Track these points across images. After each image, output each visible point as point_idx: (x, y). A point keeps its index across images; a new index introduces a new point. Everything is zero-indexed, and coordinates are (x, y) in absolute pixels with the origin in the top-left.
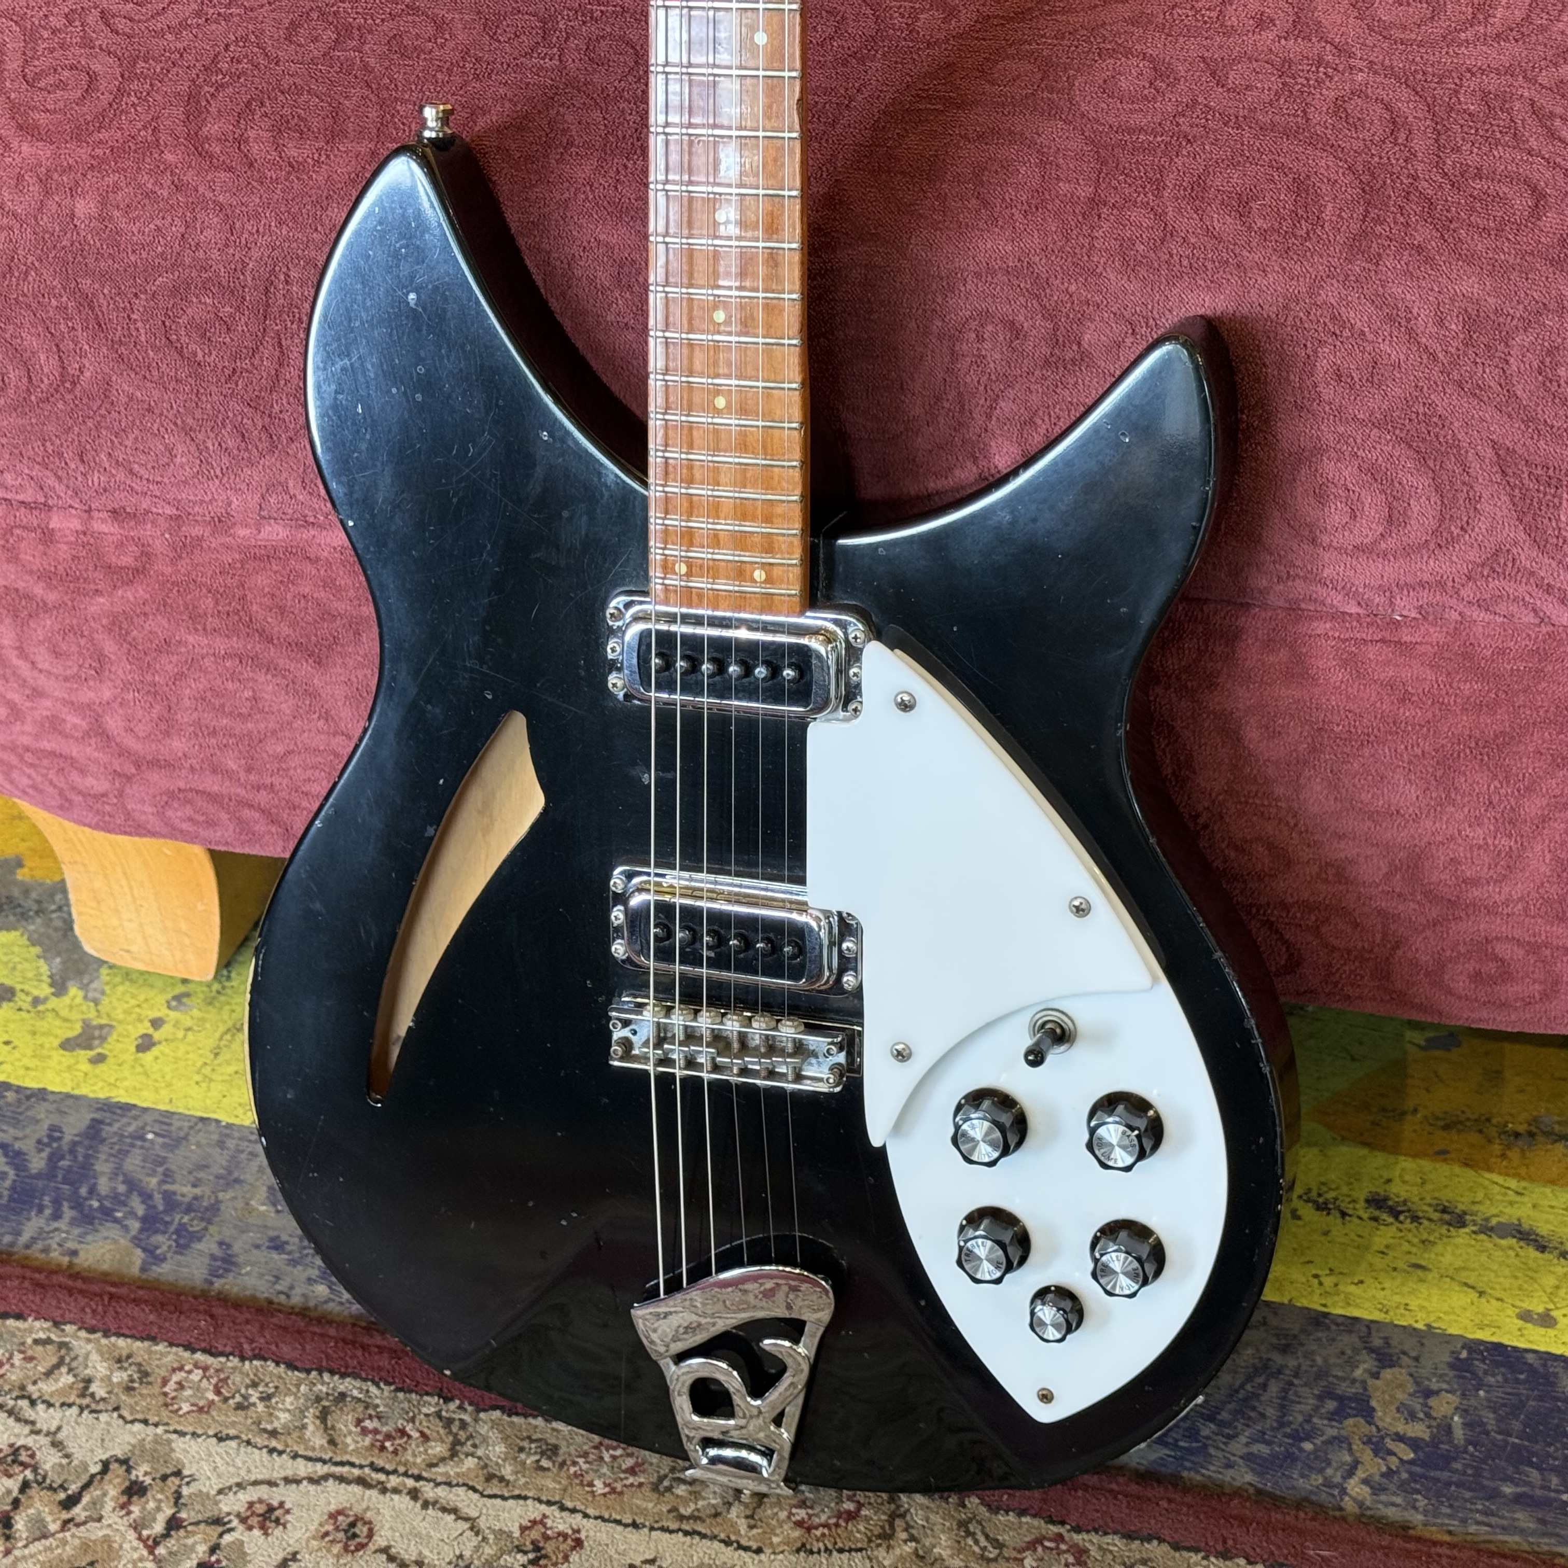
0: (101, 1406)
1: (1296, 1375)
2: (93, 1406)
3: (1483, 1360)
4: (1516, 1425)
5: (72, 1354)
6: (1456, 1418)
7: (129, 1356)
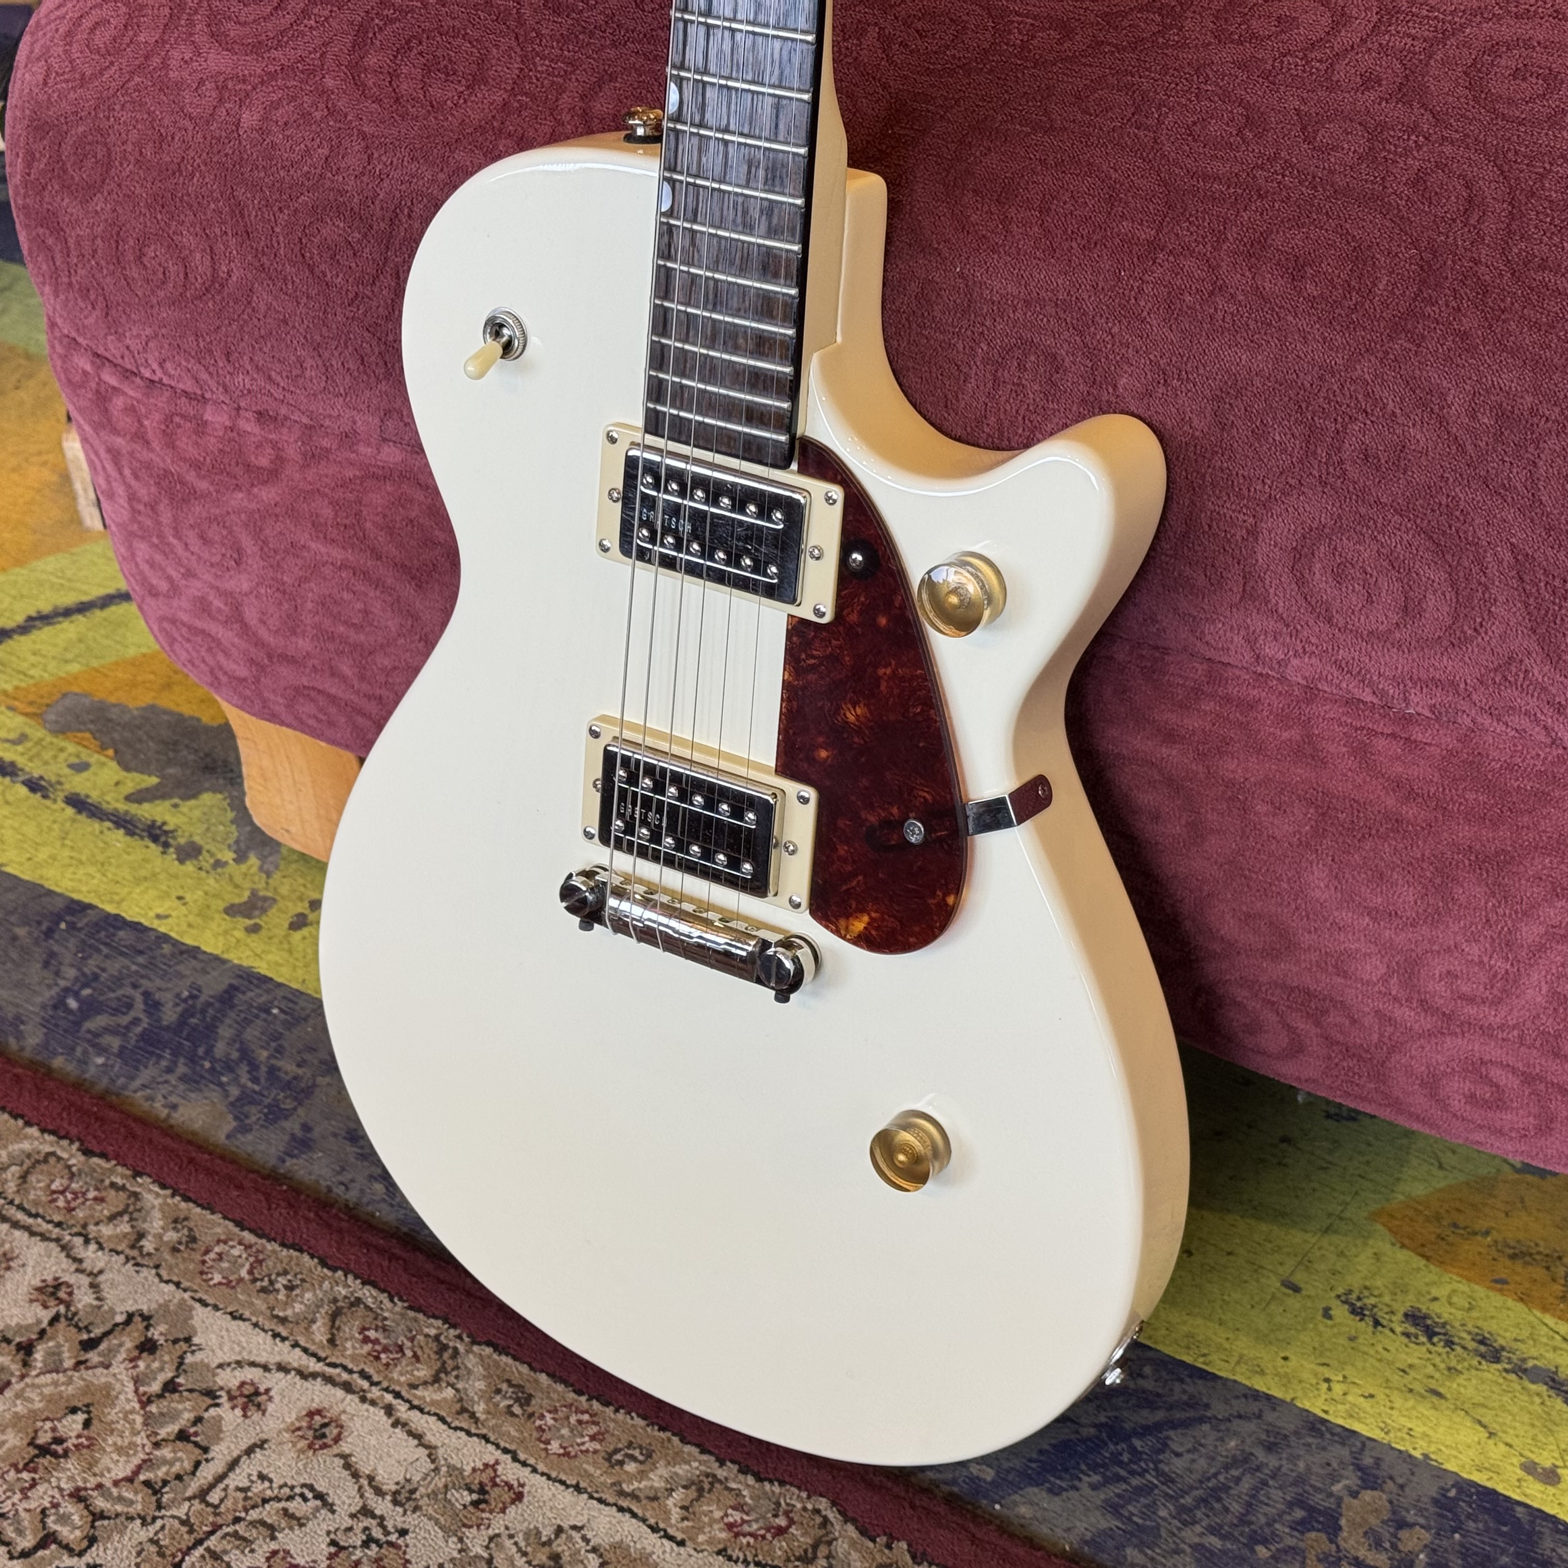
0: (145, 1261)
1: (1273, 1477)
2: (139, 1260)
3: (1470, 1504)
5: (138, 1206)
6: (1422, 1556)
7: (186, 1219)
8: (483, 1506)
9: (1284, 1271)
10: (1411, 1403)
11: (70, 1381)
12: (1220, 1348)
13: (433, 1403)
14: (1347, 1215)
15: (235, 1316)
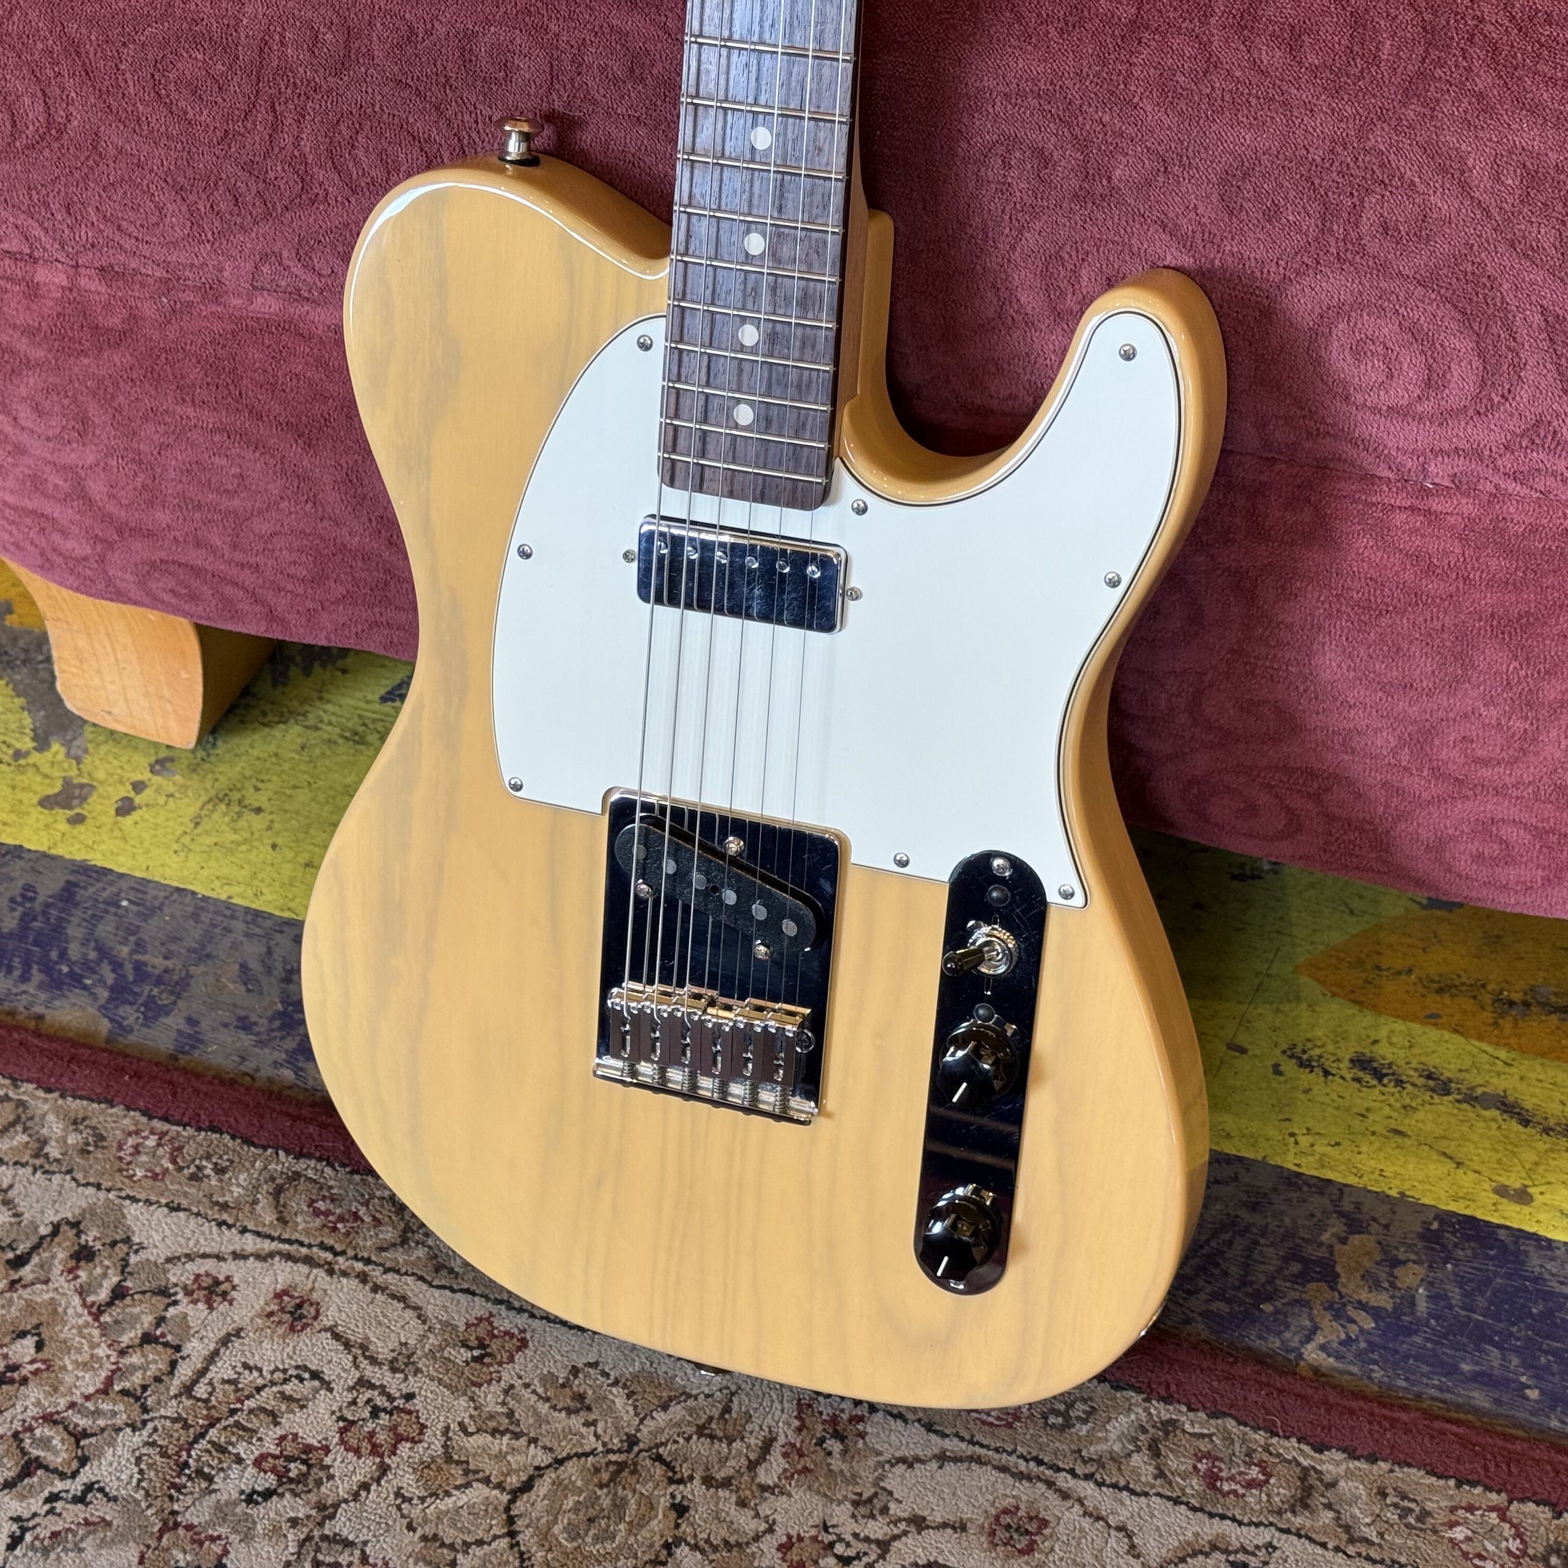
0: (54, 1168)
1: (1263, 1234)
2: (47, 1167)
3: (1454, 1233)
4: (1482, 1302)
6: (1421, 1290)
8: (487, 1360)
9: (1227, 1035)
10: (1376, 1145)
11: (9, 1303)
13: (407, 1263)
14: (1273, 971)
15: (172, 1208)
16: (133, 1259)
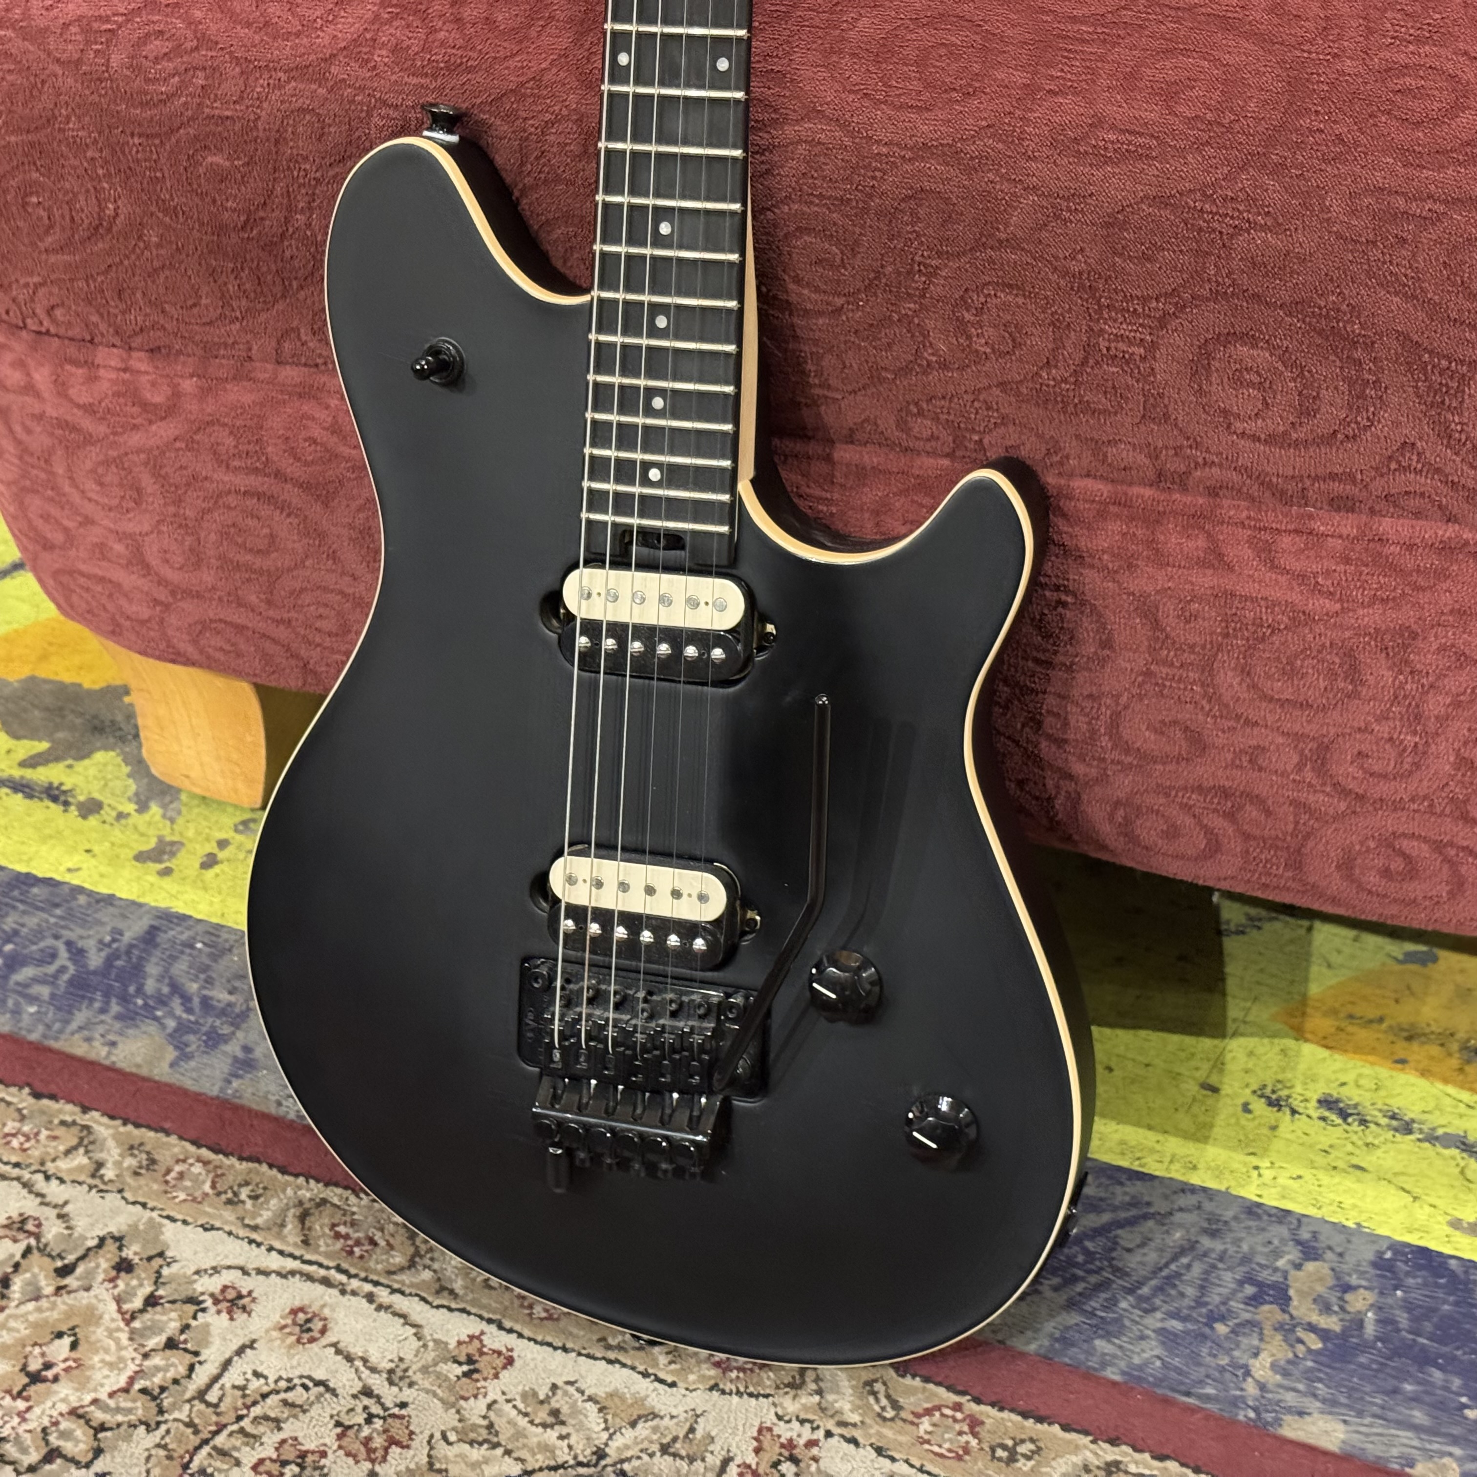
0: (108, 1187)
1: (1221, 1259)
2: (101, 1186)
3: (1406, 1262)
4: (1428, 1326)
5: (91, 1138)
6: (1370, 1314)
7: (141, 1144)
8: (475, 1376)
9: (1201, 1075)
10: (1337, 1180)
11: (54, 1306)
12: (1152, 1151)
13: (412, 1285)
14: (1250, 1018)
15: (207, 1228)
16: (165, 1271)
